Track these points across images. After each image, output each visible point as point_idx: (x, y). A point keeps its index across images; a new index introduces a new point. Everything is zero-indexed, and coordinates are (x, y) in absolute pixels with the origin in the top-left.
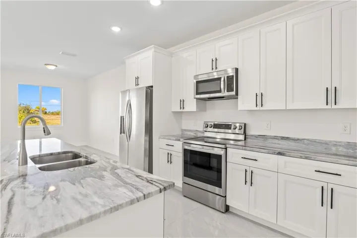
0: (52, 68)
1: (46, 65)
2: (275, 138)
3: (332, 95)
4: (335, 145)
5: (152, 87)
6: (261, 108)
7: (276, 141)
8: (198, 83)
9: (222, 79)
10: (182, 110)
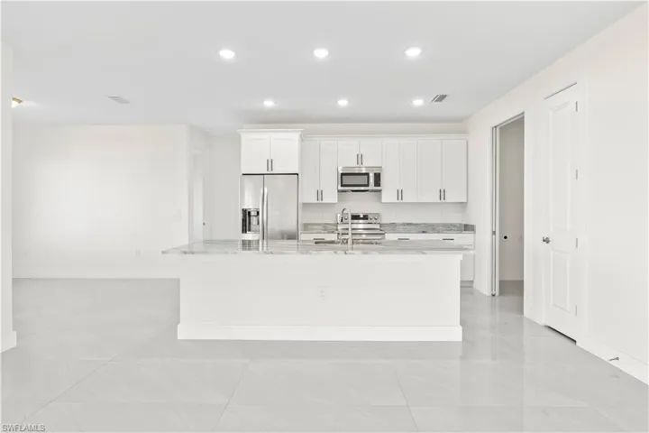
5: (298, 174)
6: (402, 201)
8: (342, 175)
9: (370, 175)
10: (320, 202)
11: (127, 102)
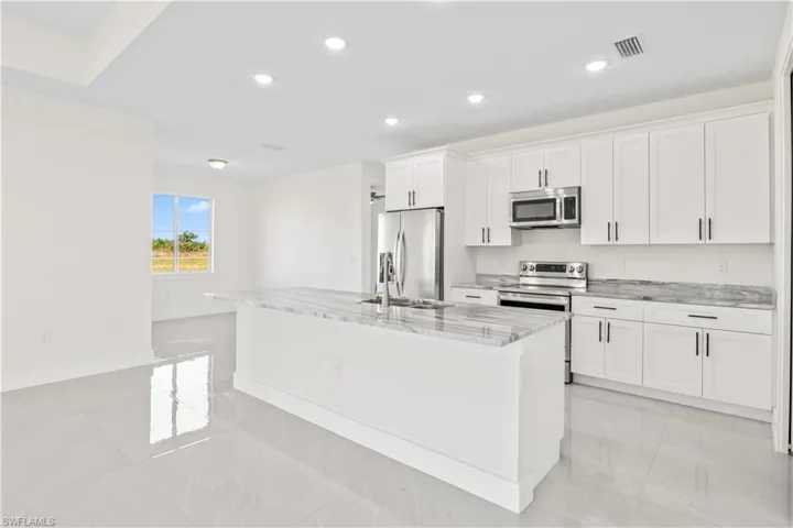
0: (219, 166)
1: (210, 160)
2: (632, 282)
3: (706, 227)
4: (709, 289)
5: (443, 208)
6: (616, 243)
7: (632, 287)
8: (515, 204)
9: (558, 201)
10: (486, 244)
11: (281, 149)
